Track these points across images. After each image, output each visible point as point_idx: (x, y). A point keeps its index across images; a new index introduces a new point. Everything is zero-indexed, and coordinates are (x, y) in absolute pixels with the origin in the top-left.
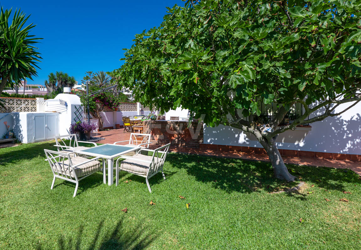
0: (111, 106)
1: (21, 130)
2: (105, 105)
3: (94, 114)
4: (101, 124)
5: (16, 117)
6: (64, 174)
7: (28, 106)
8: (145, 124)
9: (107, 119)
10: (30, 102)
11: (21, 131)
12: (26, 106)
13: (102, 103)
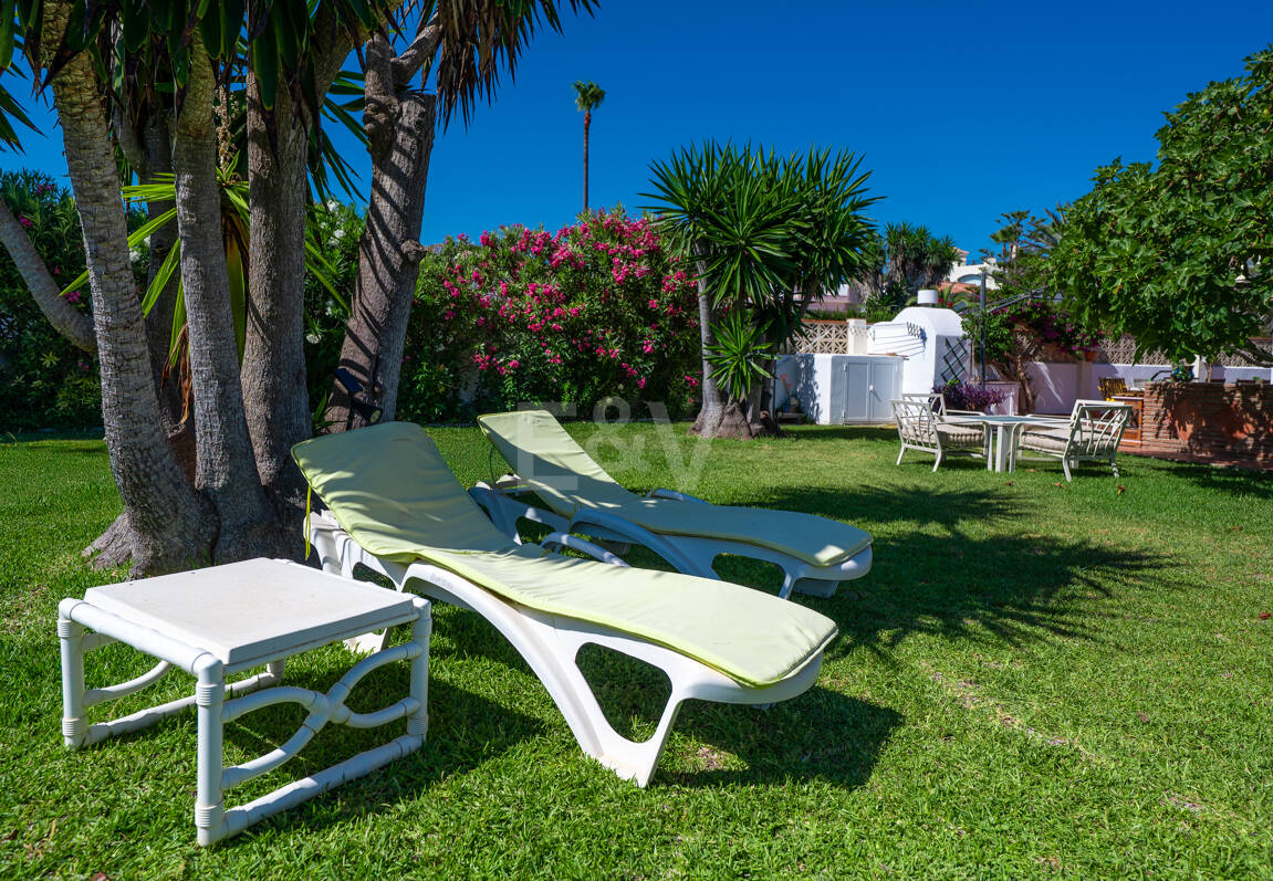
0: (1070, 343)
1: (817, 393)
2: (1047, 341)
3: (1007, 369)
4: (1027, 401)
5: (807, 363)
6: (919, 440)
7: (829, 340)
8: (1152, 393)
9: (1052, 387)
10: (834, 329)
11: (815, 398)
12: (826, 340)
13: (1036, 333)
